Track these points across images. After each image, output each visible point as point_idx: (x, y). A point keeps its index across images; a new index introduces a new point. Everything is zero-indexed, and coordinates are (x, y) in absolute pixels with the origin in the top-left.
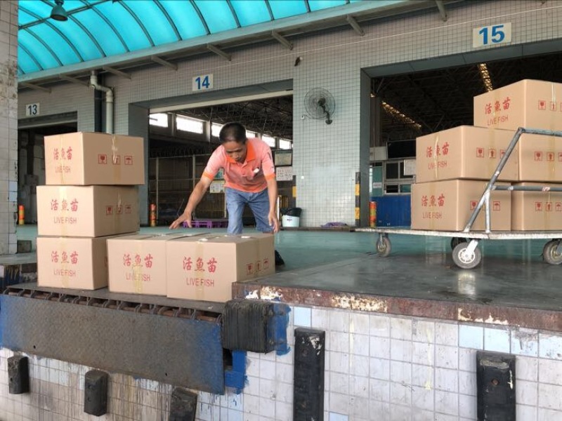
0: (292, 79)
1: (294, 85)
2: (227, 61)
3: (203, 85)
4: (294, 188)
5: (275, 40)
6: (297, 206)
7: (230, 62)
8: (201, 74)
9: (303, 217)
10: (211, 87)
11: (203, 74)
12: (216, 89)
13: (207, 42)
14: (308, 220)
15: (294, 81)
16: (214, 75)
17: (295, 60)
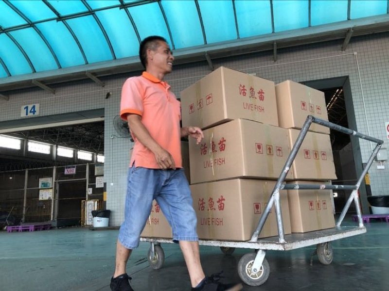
0: (104, 109)
1: (105, 113)
2: (52, 94)
3: (31, 112)
4: (104, 193)
5: (90, 79)
6: (107, 208)
7: (54, 95)
8: (29, 104)
9: (113, 218)
10: (37, 114)
11: (31, 104)
12: (41, 115)
13: (32, 78)
14: (116, 220)
15: (105, 110)
16: (40, 104)
17: (106, 94)
